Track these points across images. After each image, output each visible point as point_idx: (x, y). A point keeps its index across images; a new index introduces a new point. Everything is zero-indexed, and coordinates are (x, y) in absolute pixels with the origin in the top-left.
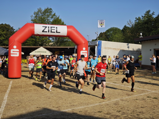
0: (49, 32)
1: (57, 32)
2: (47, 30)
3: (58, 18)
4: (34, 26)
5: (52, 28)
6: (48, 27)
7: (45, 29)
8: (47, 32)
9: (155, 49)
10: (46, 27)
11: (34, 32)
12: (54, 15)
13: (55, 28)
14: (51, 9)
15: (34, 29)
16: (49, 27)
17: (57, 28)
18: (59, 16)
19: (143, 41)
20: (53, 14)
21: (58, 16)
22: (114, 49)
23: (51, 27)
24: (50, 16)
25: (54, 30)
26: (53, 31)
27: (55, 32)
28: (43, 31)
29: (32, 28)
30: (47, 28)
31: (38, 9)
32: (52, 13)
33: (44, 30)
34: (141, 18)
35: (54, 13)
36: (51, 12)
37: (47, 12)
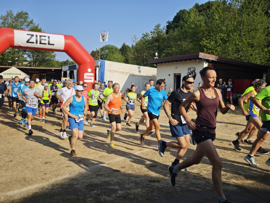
0: (37, 43)
1: (49, 44)
2: (33, 39)
3: (37, 27)
4: (13, 33)
5: (42, 38)
6: (35, 36)
7: (31, 38)
8: (33, 43)
9: (175, 74)
10: (33, 35)
11: (13, 41)
12: (31, 22)
13: (47, 38)
14: (27, 14)
15: (14, 38)
16: (37, 36)
17: (49, 37)
18: (38, 24)
19: (158, 63)
20: (29, 21)
21: (36, 25)
22: (121, 72)
23: (40, 36)
24: (25, 24)
25: (45, 40)
26: (42, 42)
27: (45, 44)
28: (28, 42)
29: (9, 35)
30: (34, 38)
31: (7, 12)
32: (28, 19)
33: (29, 40)
34: (150, 34)
35: (31, 20)
36: (26, 18)
37: (21, 18)
